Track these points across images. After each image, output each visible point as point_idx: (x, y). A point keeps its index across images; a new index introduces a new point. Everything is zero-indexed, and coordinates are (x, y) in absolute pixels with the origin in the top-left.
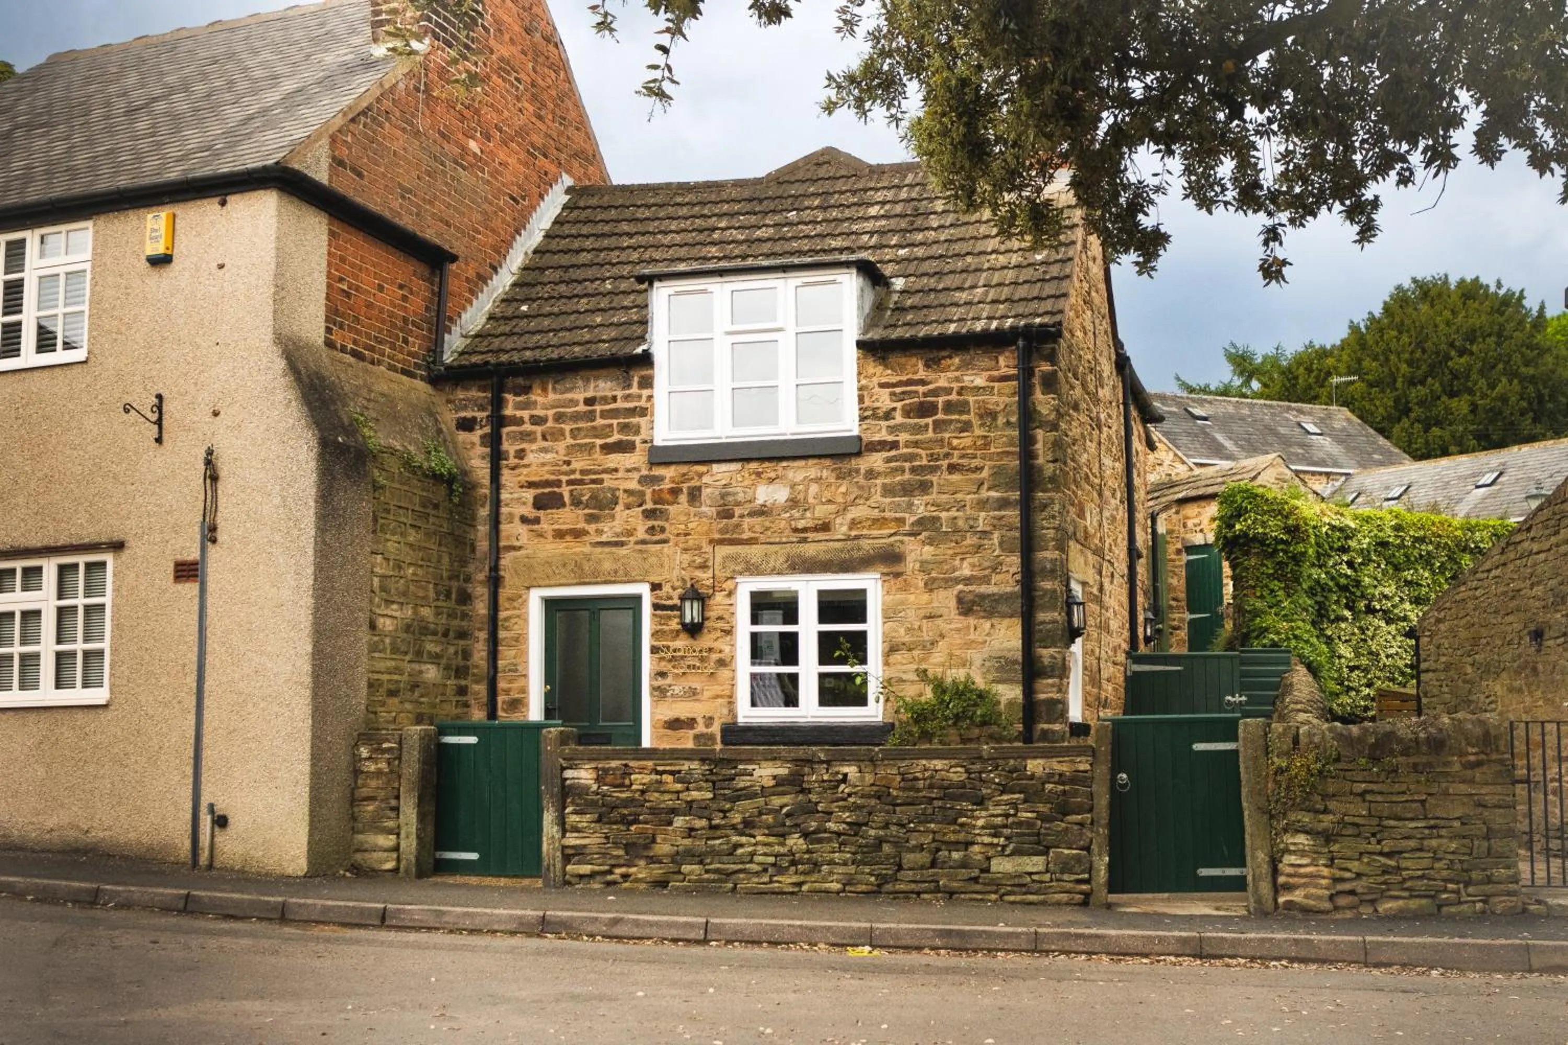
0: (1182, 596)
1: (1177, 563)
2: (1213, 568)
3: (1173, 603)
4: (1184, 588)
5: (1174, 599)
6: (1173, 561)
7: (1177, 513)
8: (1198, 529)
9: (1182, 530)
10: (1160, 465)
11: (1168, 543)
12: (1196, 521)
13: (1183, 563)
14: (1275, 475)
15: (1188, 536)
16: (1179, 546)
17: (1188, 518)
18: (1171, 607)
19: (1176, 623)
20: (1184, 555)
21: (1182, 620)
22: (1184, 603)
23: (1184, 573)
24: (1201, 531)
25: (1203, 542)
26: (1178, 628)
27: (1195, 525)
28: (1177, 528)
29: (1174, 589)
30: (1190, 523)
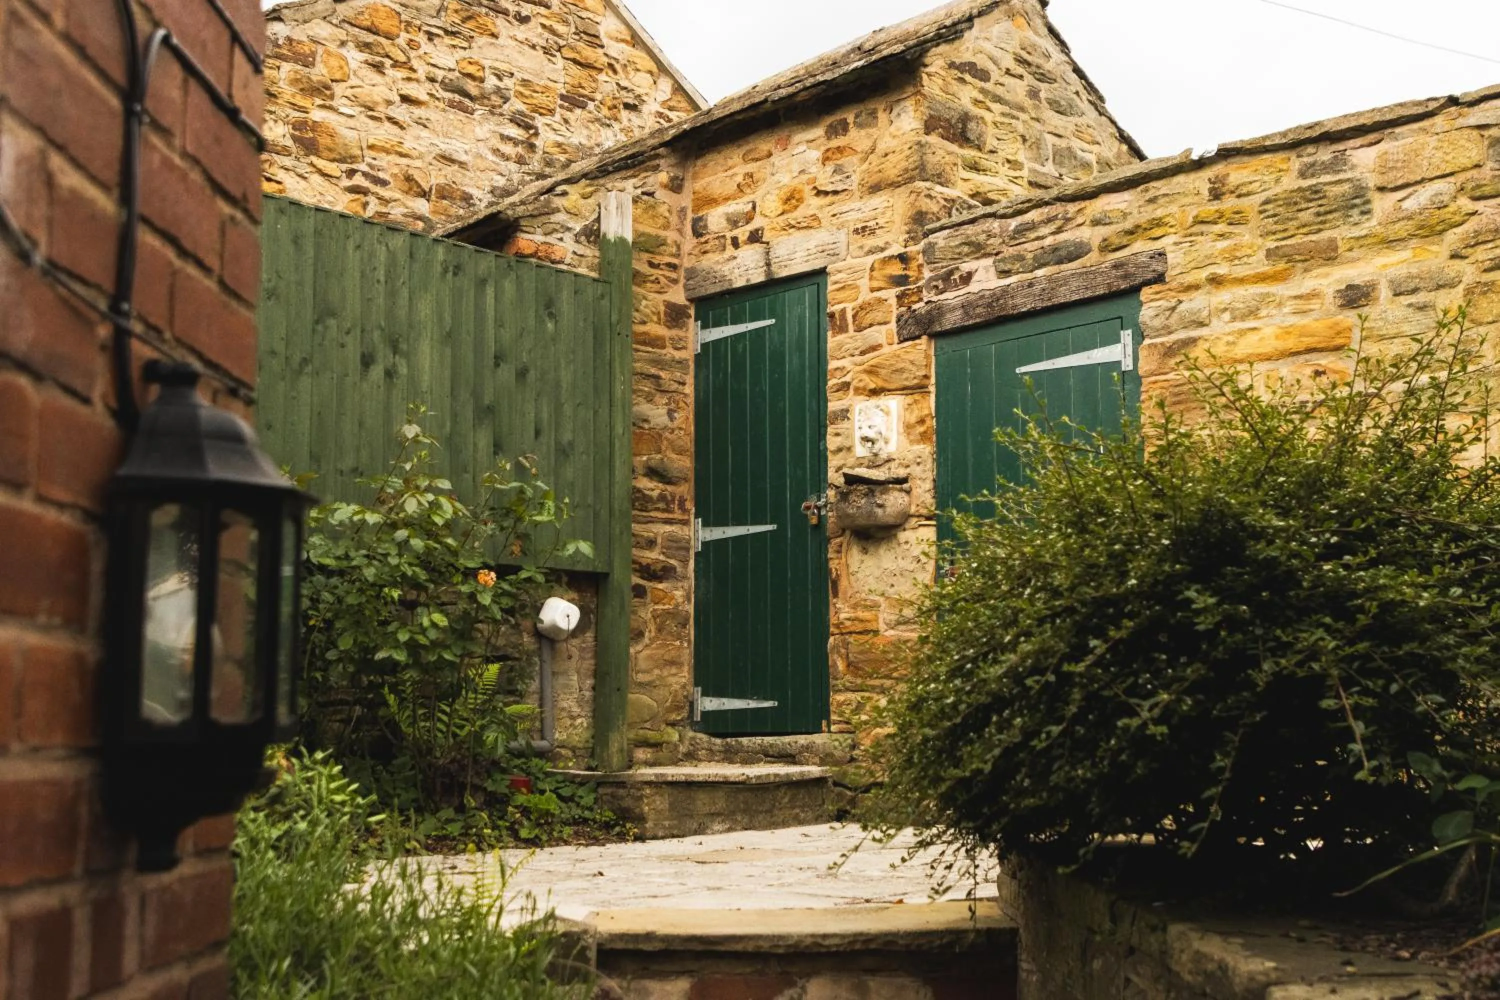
0: (684, 464)
1: (669, 352)
2: (790, 364)
3: (650, 487)
4: (688, 442)
5: (653, 473)
6: (656, 342)
7: (675, 186)
8: (742, 233)
9: (689, 243)
10: (631, 107)
11: (638, 278)
12: (739, 206)
13: (688, 355)
14: (1014, 46)
15: (710, 261)
16: (678, 296)
17: (712, 202)
18: (640, 500)
19: (652, 556)
20: (693, 325)
21: (678, 546)
22: (685, 490)
23: (689, 389)
24: (755, 237)
25: (758, 277)
26: (664, 573)
27: (734, 222)
28: (671, 236)
29: (656, 437)
30: (716, 219)
